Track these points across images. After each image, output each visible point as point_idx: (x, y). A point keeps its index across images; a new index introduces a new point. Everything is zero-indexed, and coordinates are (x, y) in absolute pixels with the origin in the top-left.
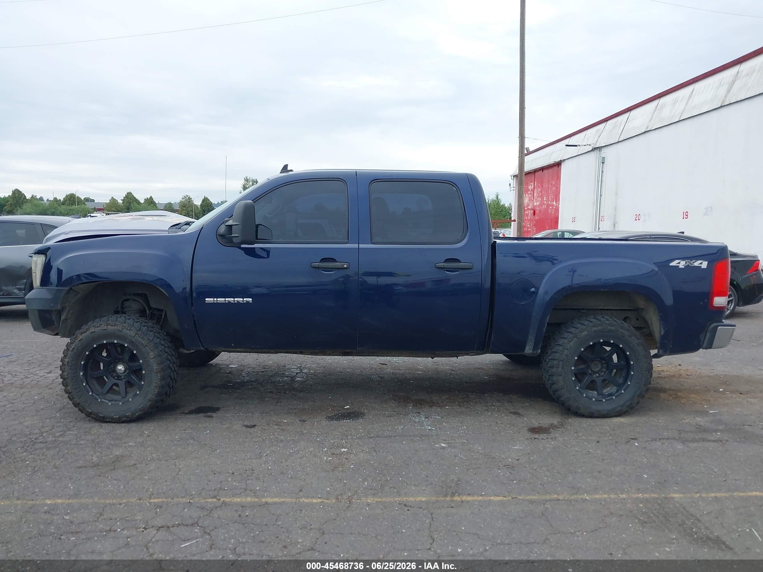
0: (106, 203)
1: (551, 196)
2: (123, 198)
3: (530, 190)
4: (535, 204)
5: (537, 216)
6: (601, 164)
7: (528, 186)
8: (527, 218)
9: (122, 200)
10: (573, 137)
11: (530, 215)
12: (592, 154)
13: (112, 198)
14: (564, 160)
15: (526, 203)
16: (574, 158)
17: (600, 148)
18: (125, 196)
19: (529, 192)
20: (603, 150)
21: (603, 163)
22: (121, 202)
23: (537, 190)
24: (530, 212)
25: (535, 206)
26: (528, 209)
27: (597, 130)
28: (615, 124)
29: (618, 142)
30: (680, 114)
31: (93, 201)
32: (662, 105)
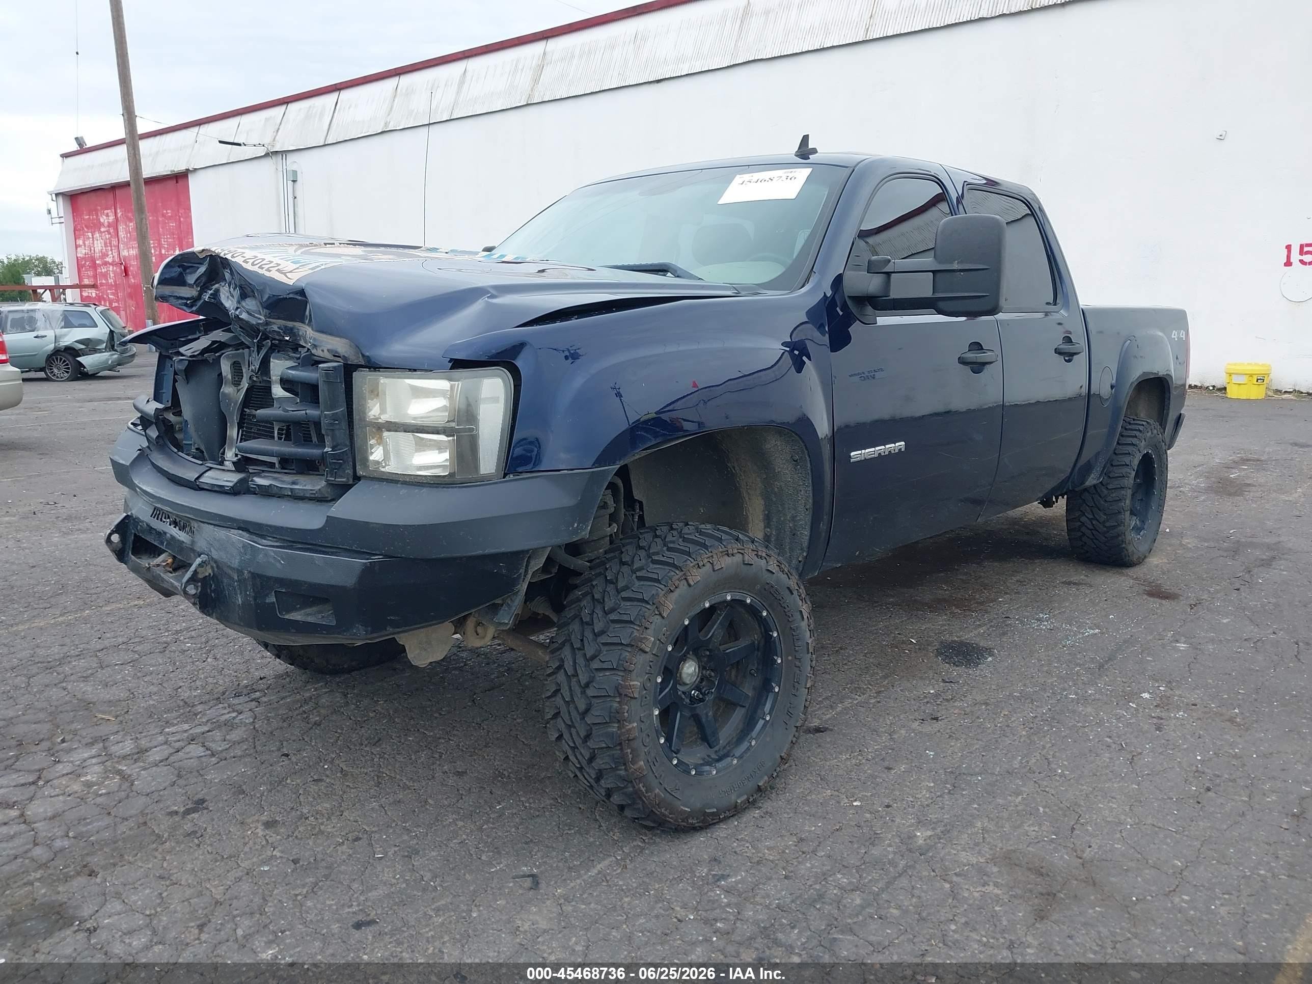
1: (167, 238)
3: (106, 224)
4: (125, 253)
5: (134, 278)
6: (290, 183)
7: (97, 215)
8: (104, 281)
10: (206, 126)
11: (112, 275)
12: (268, 163)
14: (195, 170)
15: (97, 250)
16: (220, 167)
17: (284, 153)
19: (102, 229)
20: (291, 158)
21: (294, 181)
23: (126, 225)
24: (111, 269)
25: (125, 258)
26: (106, 263)
27: (267, 120)
28: (308, 111)
29: (325, 145)
30: (451, 108)
32: (407, 89)
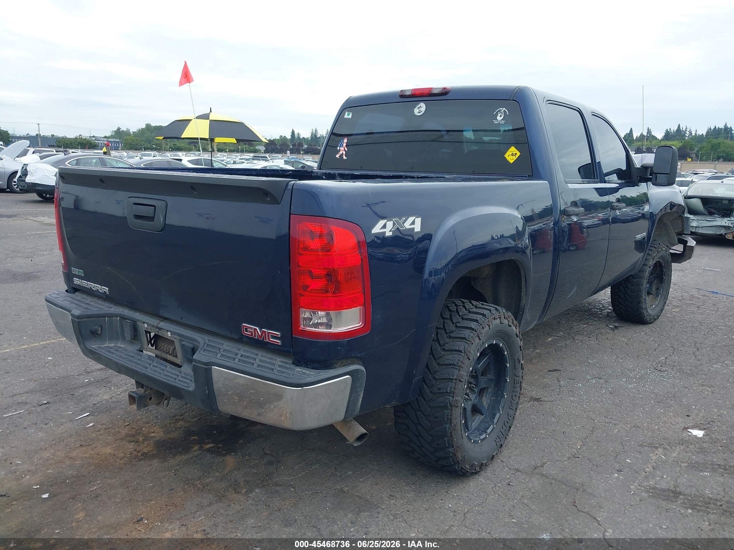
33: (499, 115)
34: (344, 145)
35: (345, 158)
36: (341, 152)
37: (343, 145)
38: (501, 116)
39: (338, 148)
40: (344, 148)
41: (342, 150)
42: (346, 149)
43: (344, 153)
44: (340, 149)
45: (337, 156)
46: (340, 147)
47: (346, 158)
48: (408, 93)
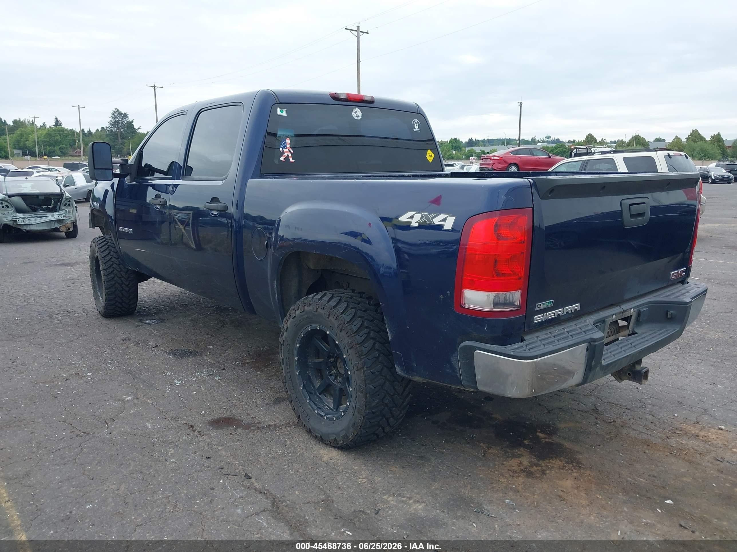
0: (669, 143)
2: (687, 137)
9: (686, 138)
13: (677, 136)
18: (690, 134)
22: (685, 140)
31: (664, 140)
33: (415, 125)
34: (288, 146)
35: (291, 160)
36: (286, 154)
37: (286, 146)
38: (416, 126)
39: (281, 149)
40: (289, 150)
41: (287, 152)
42: (292, 151)
43: (290, 155)
44: (283, 151)
45: (282, 159)
46: (283, 149)
47: (294, 161)
48: (343, 97)
